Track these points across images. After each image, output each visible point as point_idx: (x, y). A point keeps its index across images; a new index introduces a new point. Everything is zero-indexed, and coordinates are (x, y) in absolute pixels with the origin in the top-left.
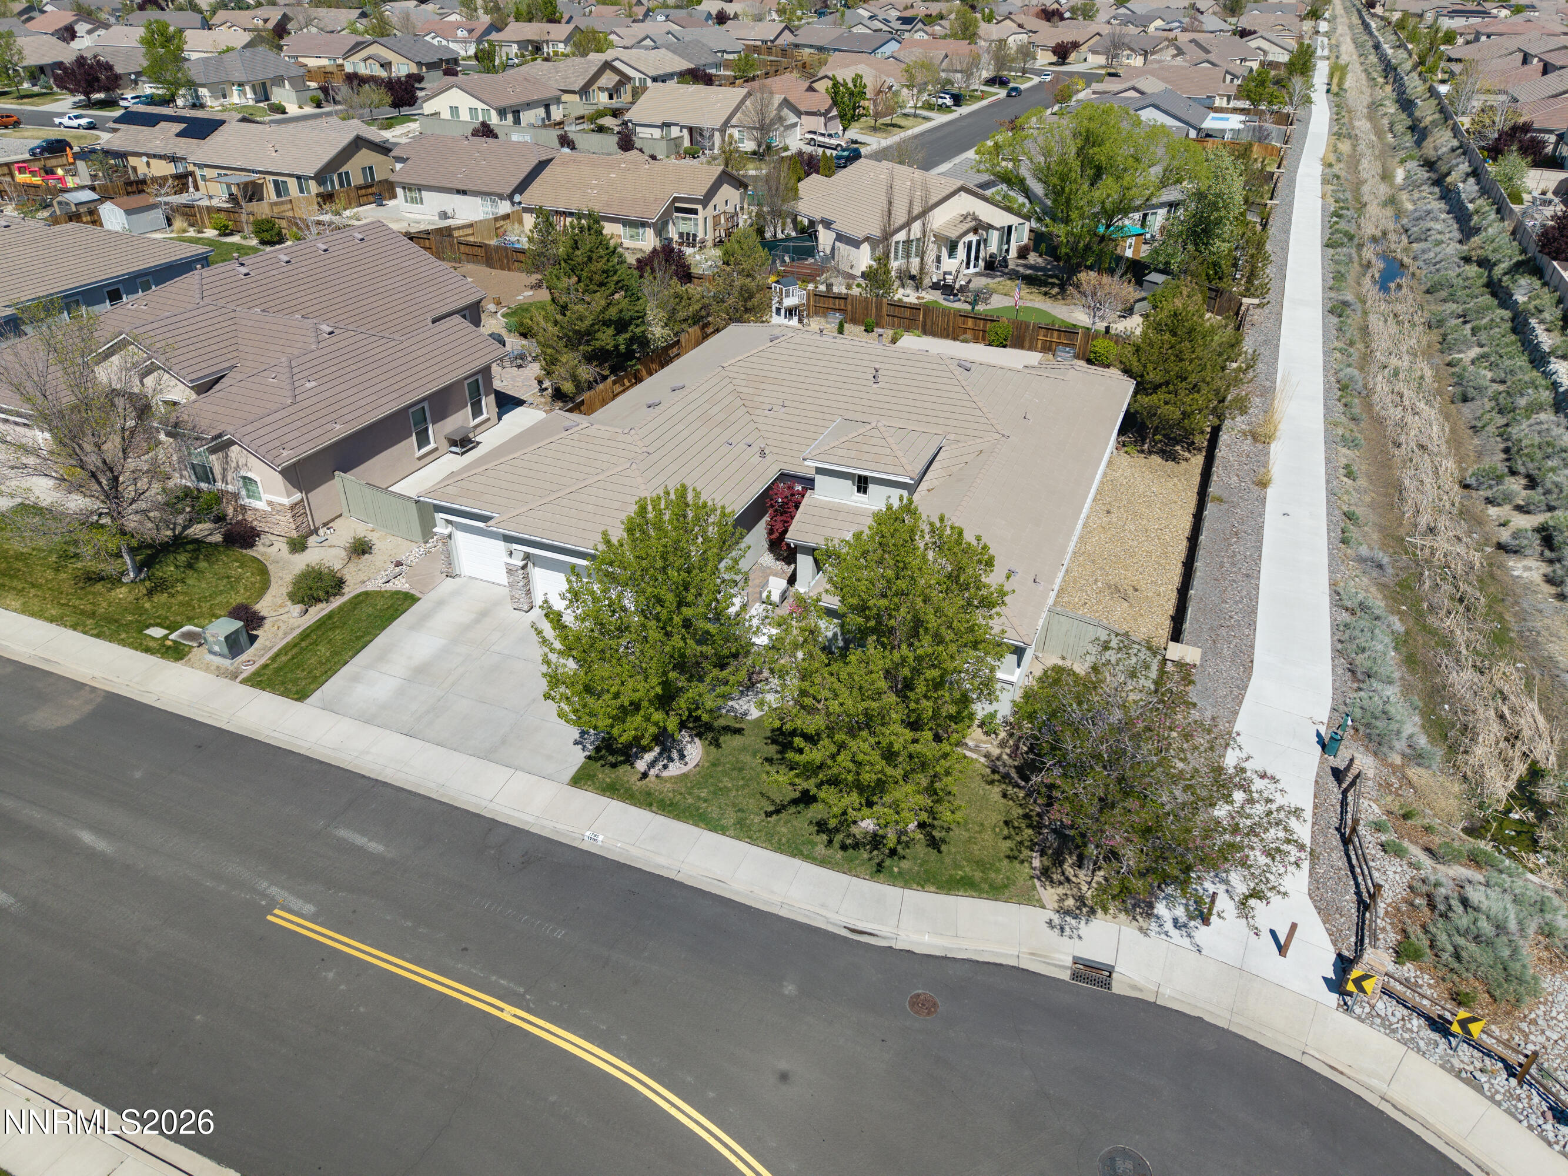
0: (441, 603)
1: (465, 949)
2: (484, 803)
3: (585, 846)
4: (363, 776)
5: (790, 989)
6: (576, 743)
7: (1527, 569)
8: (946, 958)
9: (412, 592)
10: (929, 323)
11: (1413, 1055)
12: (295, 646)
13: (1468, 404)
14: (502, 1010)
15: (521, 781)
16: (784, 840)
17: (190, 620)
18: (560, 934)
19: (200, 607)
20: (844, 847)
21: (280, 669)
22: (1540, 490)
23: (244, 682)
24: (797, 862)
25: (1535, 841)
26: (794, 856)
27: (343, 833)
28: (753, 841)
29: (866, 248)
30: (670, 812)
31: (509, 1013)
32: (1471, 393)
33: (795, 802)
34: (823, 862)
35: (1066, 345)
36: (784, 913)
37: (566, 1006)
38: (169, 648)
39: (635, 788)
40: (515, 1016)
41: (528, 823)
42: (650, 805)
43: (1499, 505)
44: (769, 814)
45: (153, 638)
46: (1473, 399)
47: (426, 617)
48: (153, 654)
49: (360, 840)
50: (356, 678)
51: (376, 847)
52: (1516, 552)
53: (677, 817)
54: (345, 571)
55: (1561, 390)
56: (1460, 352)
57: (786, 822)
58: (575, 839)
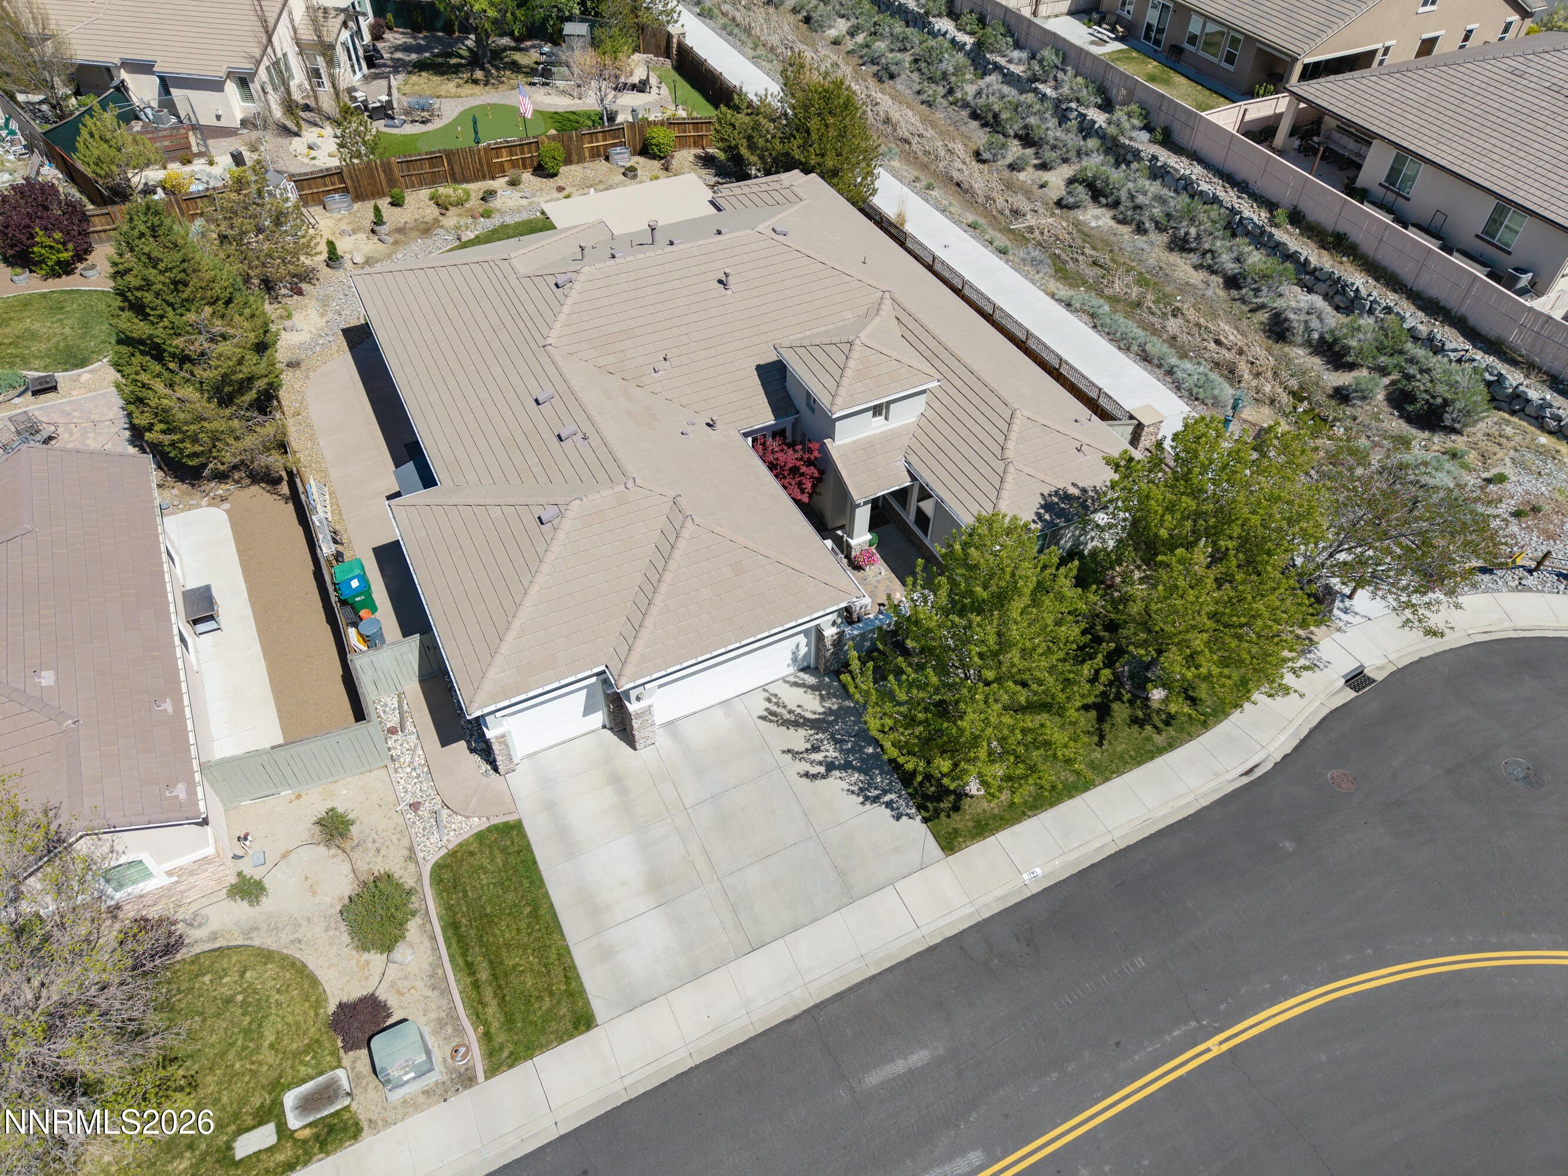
0: (550, 806)
1: (1118, 1044)
2: (917, 934)
3: (1036, 889)
4: (789, 1022)
5: (1288, 846)
6: (898, 818)
7: (1097, 218)
8: (1303, 741)
9: (495, 821)
10: (457, 170)
11: (1496, 595)
12: (476, 985)
13: (898, 80)
14: (1208, 1050)
15: (912, 888)
16: (1132, 753)
17: (278, 1087)
18: (1140, 963)
19: (260, 1064)
20: (1167, 723)
21: (509, 1020)
22: (1046, 147)
23: (492, 1071)
24: (1159, 761)
25: (1325, 420)
26: (1152, 758)
27: (874, 1079)
28: (1119, 772)
29: (231, 87)
30: (1042, 806)
31: (1215, 1046)
32: (893, 68)
33: (1100, 719)
34: (1171, 746)
35: (615, 145)
36: (1205, 802)
37: (1230, 1000)
38: (317, 1137)
39: (996, 811)
40: (1221, 1043)
41: (971, 915)
42: (1024, 813)
43: (1023, 169)
44: (1100, 744)
45: (270, 1150)
46: (899, 75)
47: (563, 833)
48: (306, 1163)
49: (899, 1067)
50: (607, 953)
51: (918, 1058)
52: (1078, 207)
53: (1052, 805)
54: (362, 866)
55: (968, 47)
56: (830, 27)
57: (1116, 738)
58: (1020, 890)
